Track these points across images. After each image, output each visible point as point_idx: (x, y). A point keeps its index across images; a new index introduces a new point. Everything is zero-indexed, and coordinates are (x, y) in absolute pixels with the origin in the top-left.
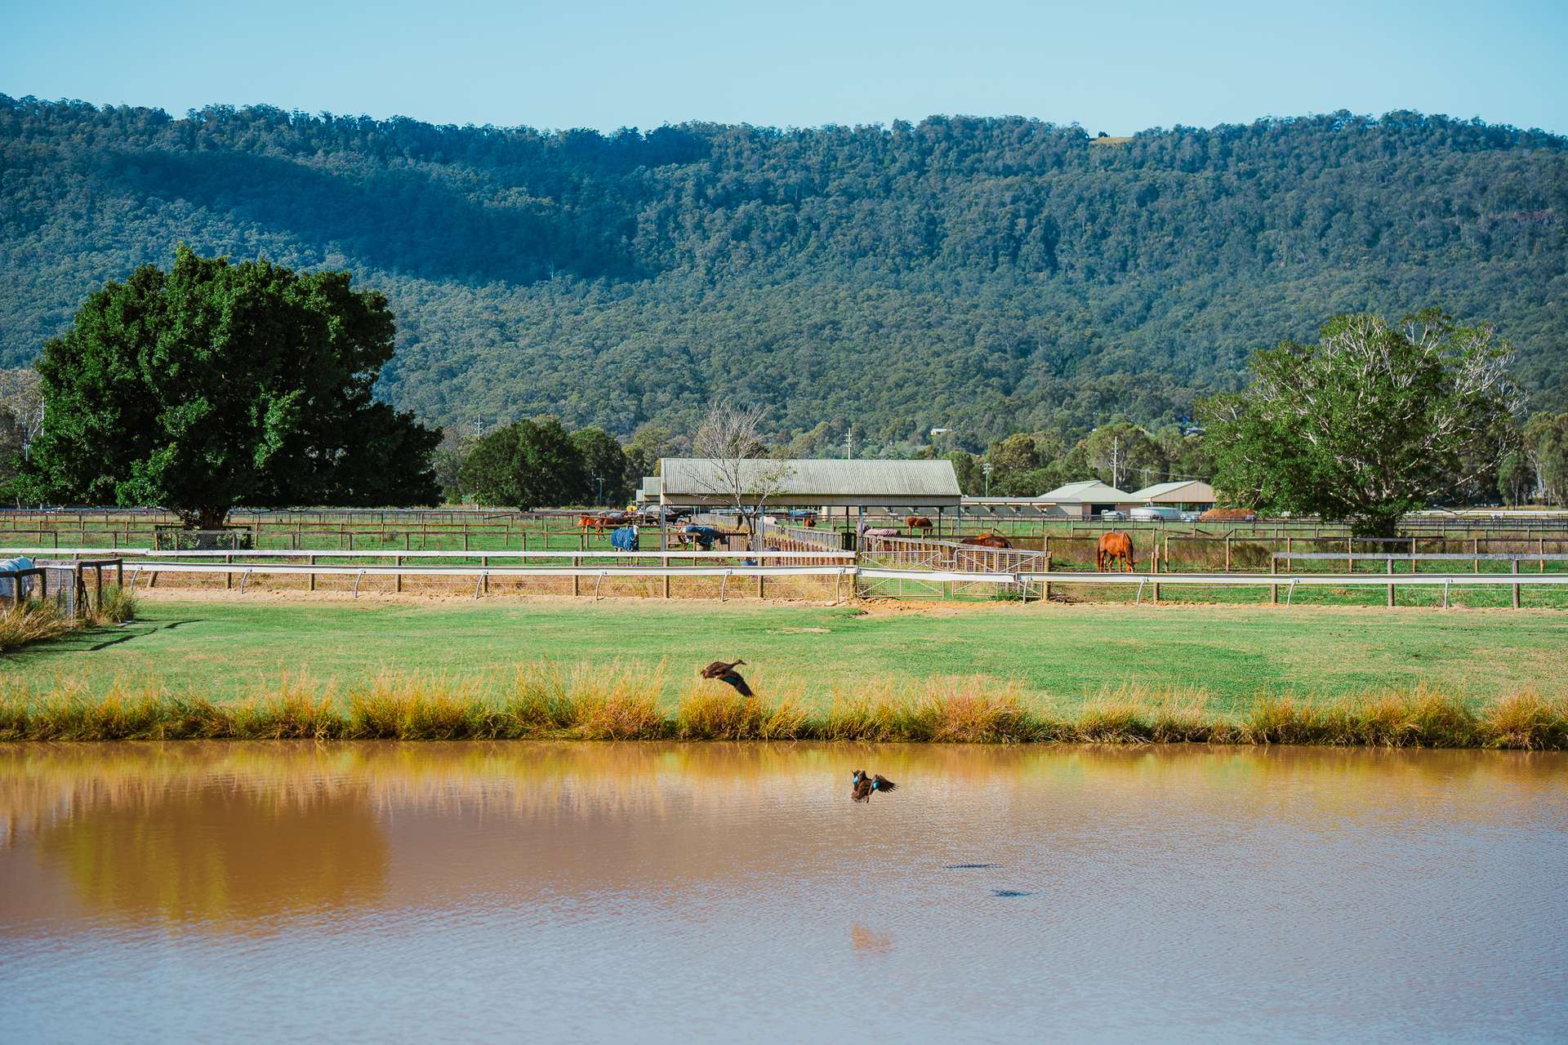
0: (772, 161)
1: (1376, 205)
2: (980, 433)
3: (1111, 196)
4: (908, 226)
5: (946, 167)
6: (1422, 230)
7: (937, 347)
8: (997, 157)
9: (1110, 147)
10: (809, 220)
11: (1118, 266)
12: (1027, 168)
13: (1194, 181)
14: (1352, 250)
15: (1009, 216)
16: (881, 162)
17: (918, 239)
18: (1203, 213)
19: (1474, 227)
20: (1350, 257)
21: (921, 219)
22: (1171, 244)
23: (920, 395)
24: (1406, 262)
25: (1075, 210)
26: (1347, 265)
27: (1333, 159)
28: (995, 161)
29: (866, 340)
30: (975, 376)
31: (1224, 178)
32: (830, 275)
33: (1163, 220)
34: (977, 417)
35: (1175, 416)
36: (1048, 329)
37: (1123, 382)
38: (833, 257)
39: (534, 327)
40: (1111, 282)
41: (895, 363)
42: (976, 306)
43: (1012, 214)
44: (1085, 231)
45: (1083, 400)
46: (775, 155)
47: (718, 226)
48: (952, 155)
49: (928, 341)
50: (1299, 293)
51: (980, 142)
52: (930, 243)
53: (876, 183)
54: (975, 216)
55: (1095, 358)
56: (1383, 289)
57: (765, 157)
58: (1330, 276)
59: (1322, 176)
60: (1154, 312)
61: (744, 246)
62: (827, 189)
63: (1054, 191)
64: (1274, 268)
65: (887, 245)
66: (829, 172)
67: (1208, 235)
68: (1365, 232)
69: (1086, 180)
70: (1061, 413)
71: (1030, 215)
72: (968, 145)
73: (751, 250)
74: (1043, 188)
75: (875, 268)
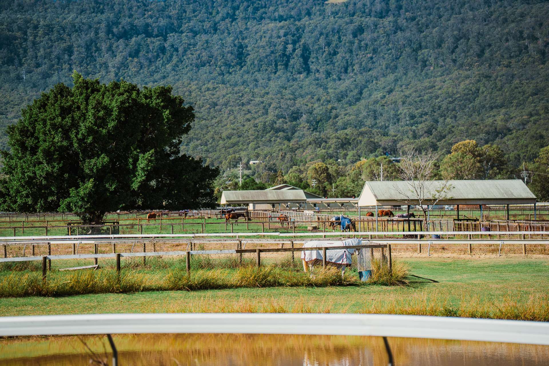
0: (150, 13)
1: (482, 35)
2: (278, 163)
3: (338, 32)
4: (227, 50)
5: (247, 16)
6: (508, 48)
7: (248, 116)
8: (275, 11)
9: (336, 5)
10: (172, 46)
11: (343, 70)
12: (291, 17)
13: (383, 23)
14: (469, 60)
15: (283, 43)
16: (211, 14)
17: (233, 57)
18: (388, 40)
19: (536, 46)
20: (469, 63)
21: (235, 45)
22: (372, 58)
23: (241, 143)
24: (499, 65)
25: (318, 40)
26: (467, 68)
27: (457, 10)
28: (274, 13)
29: (209, 113)
30: (270, 131)
31: (398, 21)
32: (185, 77)
33: (367, 45)
34: (274, 154)
35: (383, 152)
36: (307, 105)
37: (353, 134)
38: (187, 67)
39: (16, 107)
40: (340, 79)
41: (226, 125)
42: (267, 93)
43: (285, 42)
44: (325, 51)
45: (332, 144)
46: (151, 9)
47: (121, 49)
48: (250, 9)
49: (243, 113)
50: (443, 84)
51: (265, 3)
52: (240, 59)
53: (209, 25)
54: (264, 44)
55: (334, 120)
56: (488, 80)
57: (145, 10)
58: (459, 74)
59: (452, 19)
60: (363, 95)
61: (136, 61)
62: (181, 29)
63: (307, 29)
64: (427, 70)
65: (216, 59)
66: (182, 19)
67: (391, 52)
68: (476, 50)
69: (324, 23)
70: (321, 151)
71: (294, 43)
72: (259, 4)
73: (140, 63)
74: (301, 28)
75: (210, 73)
